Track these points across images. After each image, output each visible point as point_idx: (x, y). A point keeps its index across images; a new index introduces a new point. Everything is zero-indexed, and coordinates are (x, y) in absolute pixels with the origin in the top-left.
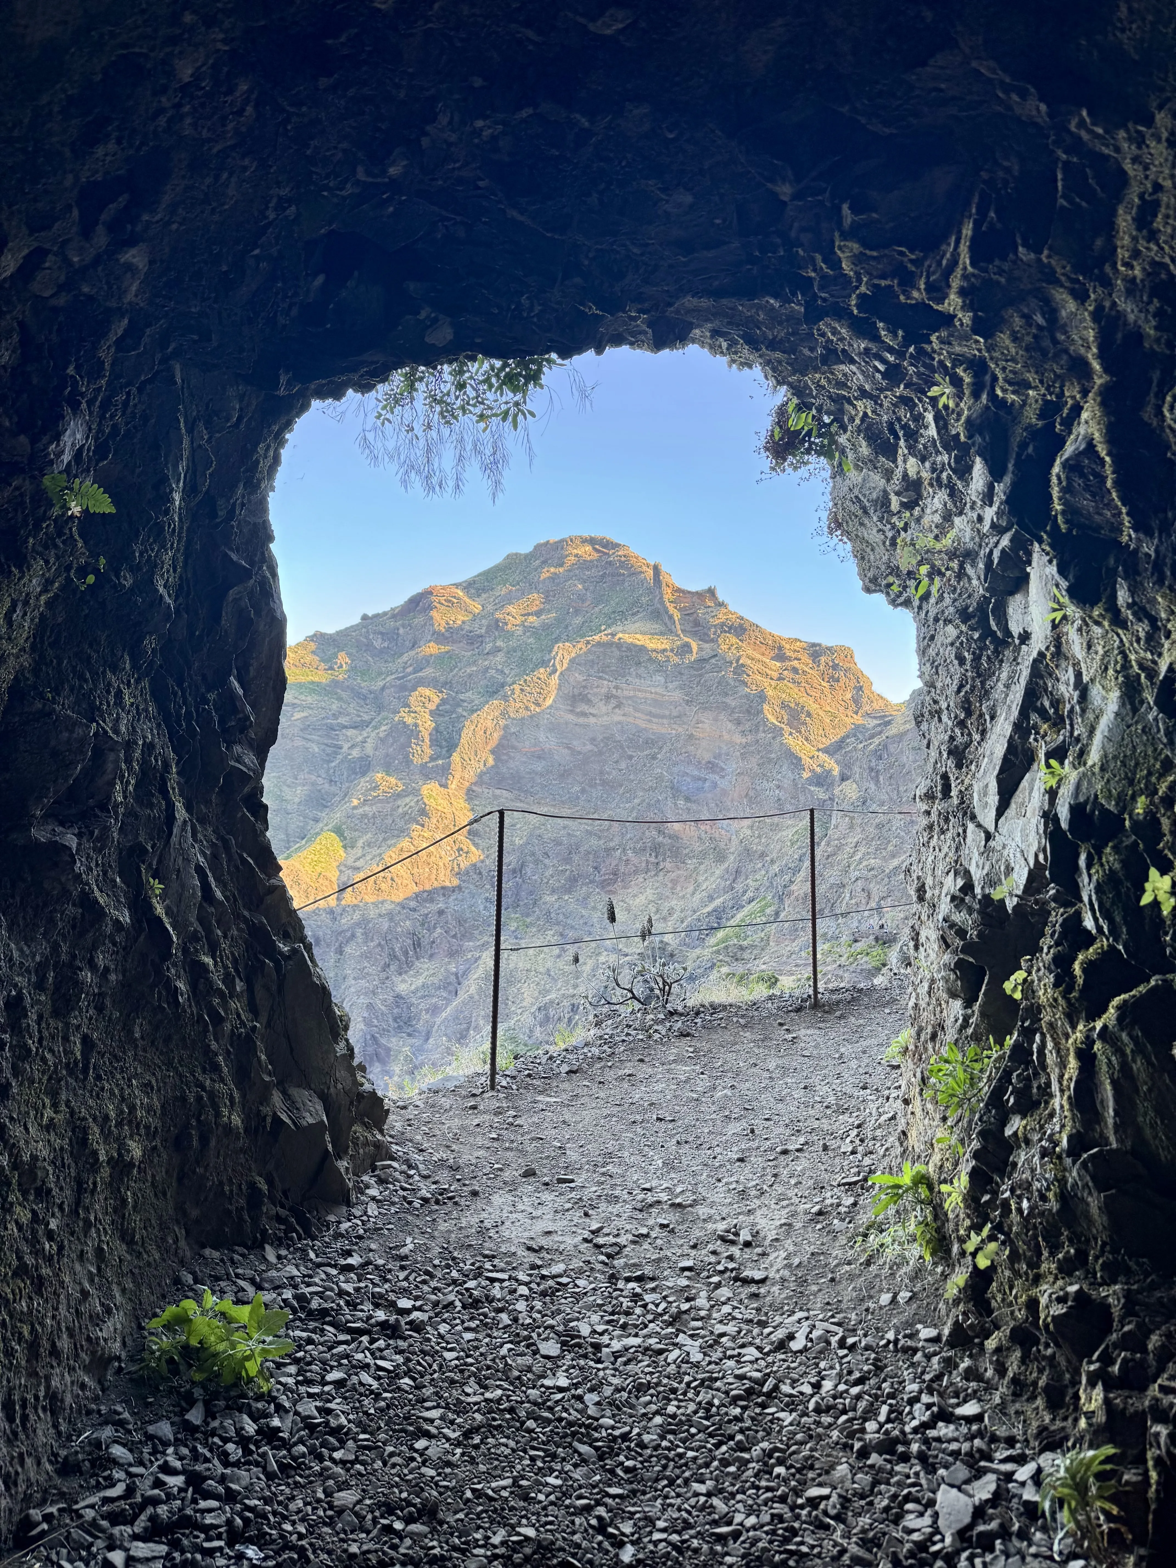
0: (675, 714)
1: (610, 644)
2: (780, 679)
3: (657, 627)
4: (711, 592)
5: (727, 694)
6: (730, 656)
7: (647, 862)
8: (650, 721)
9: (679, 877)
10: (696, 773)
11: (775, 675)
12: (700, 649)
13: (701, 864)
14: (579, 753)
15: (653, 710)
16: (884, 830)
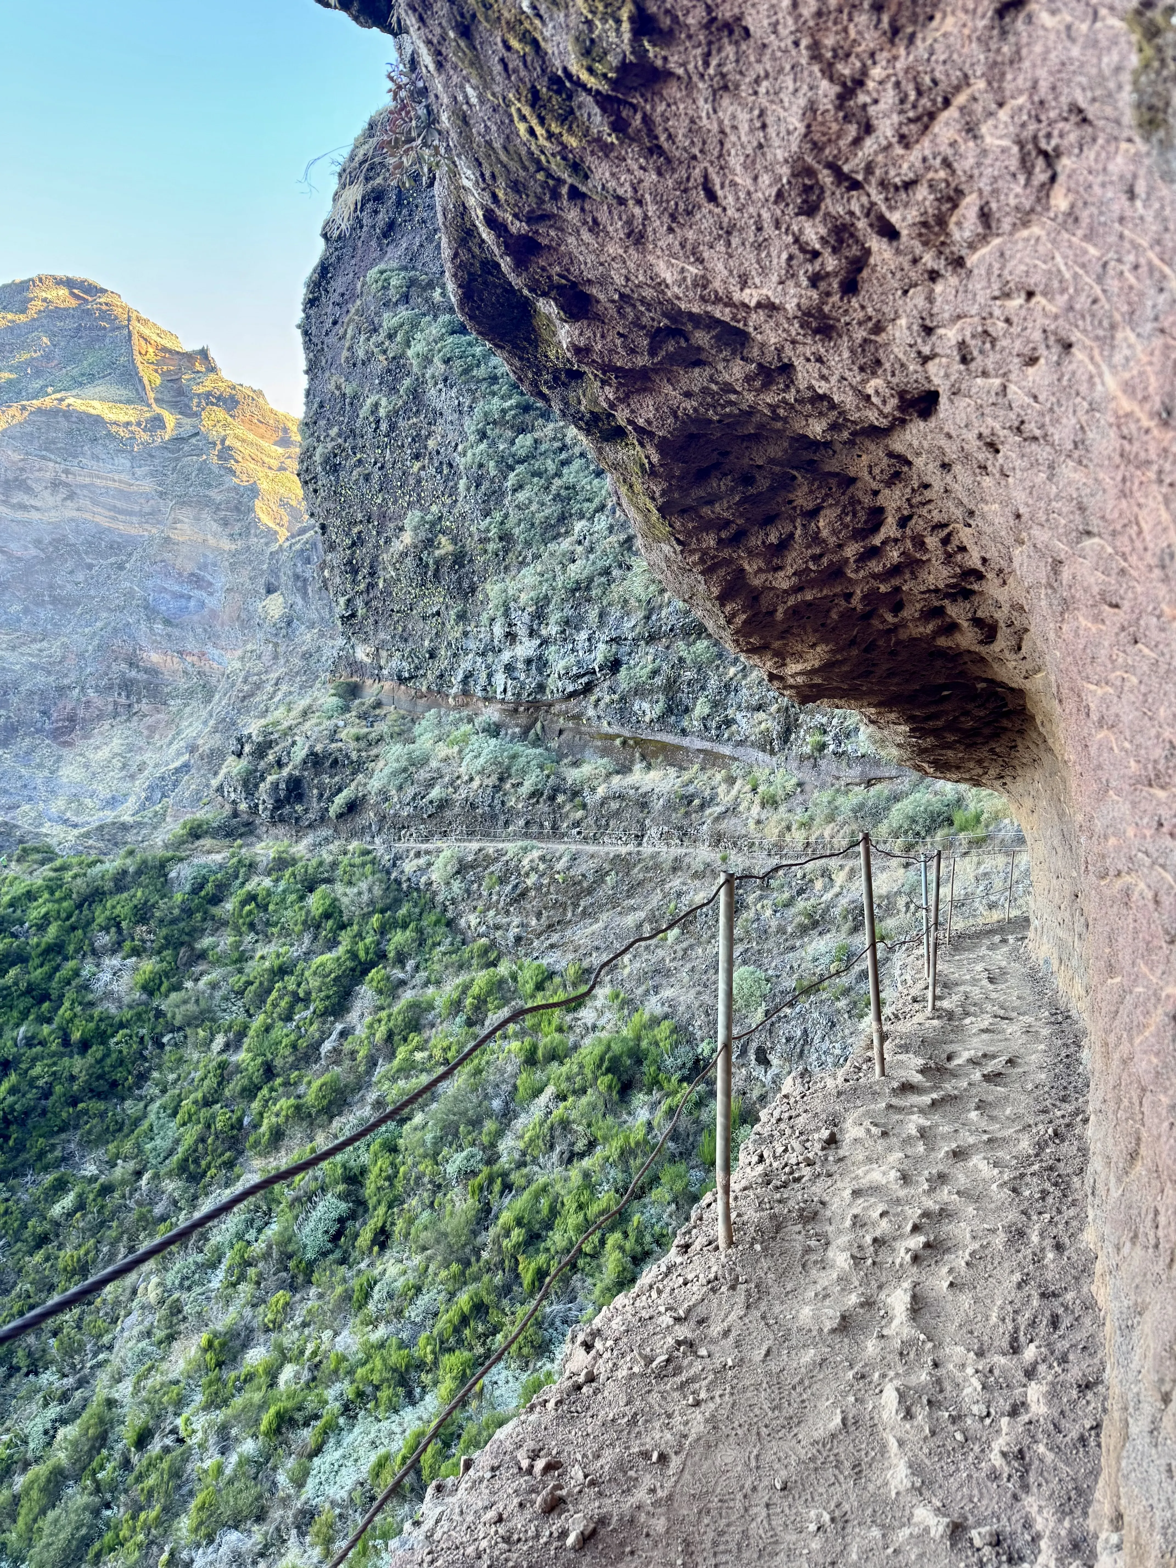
0: (147, 509)
1: (54, 413)
2: (282, 469)
3: (124, 393)
4: (204, 353)
5: (210, 486)
6: (213, 435)
7: (115, 703)
8: (113, 518)
9: (158, 722)
10: (176, 588)
11: (275, 464)
12: (179, 425)
13: (186, 705)
14: (19, 559)
15: (118, 504)
16: (313, 661)
